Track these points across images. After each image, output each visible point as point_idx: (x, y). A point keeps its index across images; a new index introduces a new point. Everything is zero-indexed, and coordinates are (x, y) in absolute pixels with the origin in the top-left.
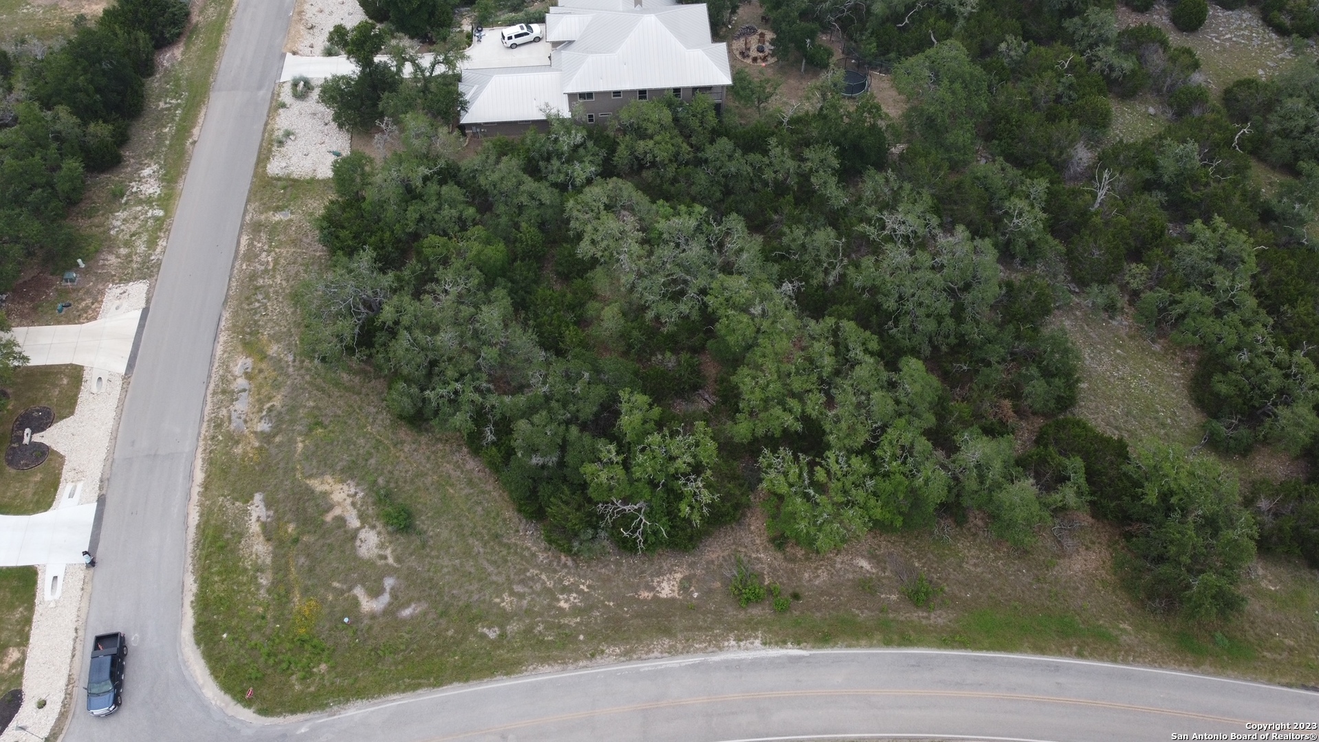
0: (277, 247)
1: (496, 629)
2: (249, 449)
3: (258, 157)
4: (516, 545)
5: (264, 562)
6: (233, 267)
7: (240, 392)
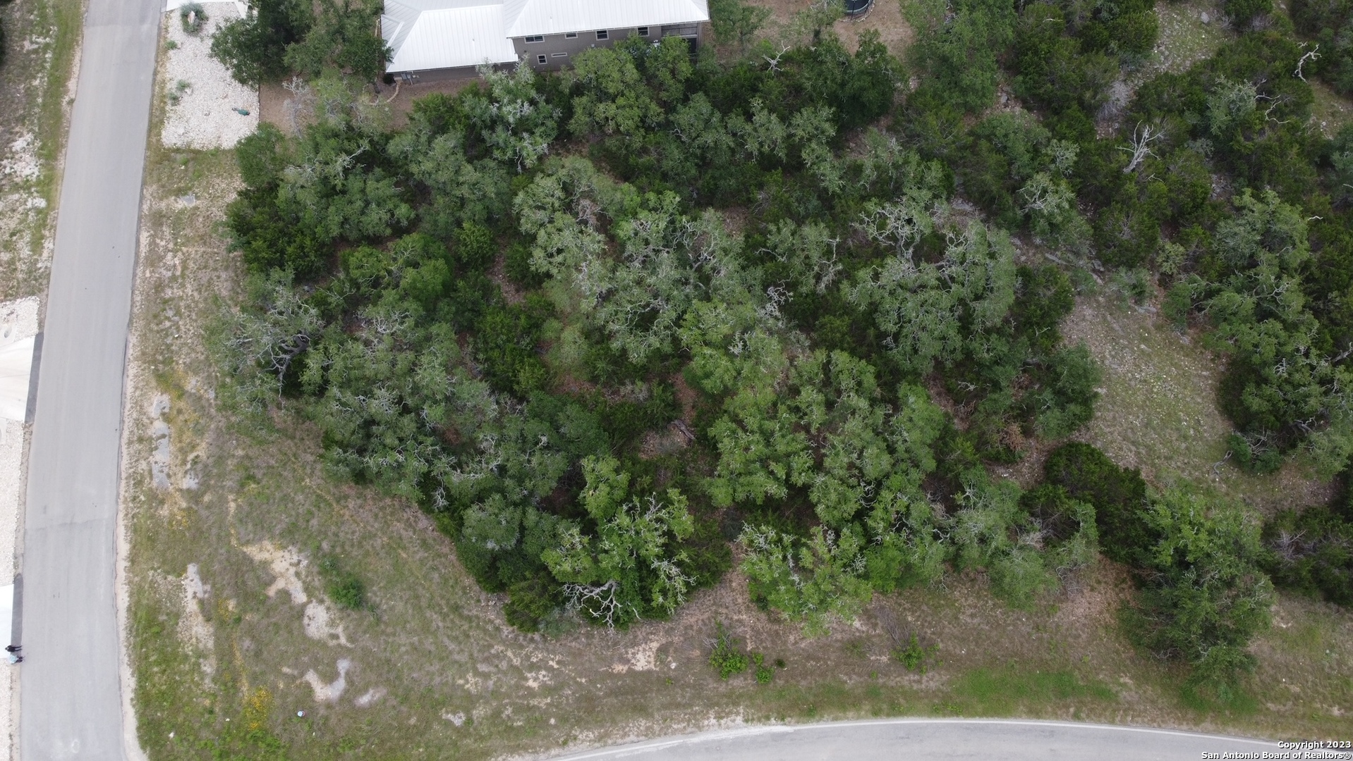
0: (183, 244)
1: (462, 714)
2: (176, 510)
3: (150, 121)
4: (477, 617)
5: (205, 645)
6: (135, 275)
7: (159, 438)
